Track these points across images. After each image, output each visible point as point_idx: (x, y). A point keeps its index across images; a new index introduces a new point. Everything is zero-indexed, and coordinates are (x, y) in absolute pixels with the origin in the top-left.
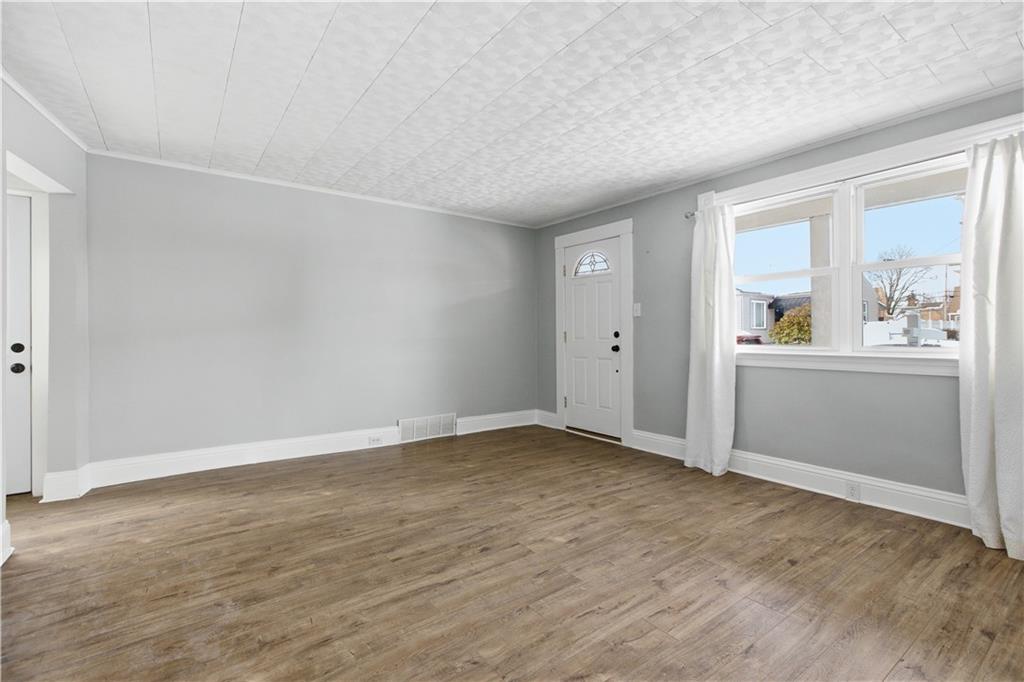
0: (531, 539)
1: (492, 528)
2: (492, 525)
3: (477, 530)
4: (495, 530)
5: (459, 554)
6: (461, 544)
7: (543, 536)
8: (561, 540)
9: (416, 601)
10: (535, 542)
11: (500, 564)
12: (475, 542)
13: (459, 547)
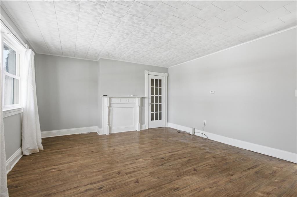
0: (149, 161)
1: (161, 165)
2: (161, 166)
3: (166, 164)
4: (160, 164)
5: (169, 158)
6: (170, 161)
7: (145, 161)
8: (141, 160)
9: (173, 151)
10: (148, 160)
11: (159, 155)
12: (166, 161)
13: (170, 160)
